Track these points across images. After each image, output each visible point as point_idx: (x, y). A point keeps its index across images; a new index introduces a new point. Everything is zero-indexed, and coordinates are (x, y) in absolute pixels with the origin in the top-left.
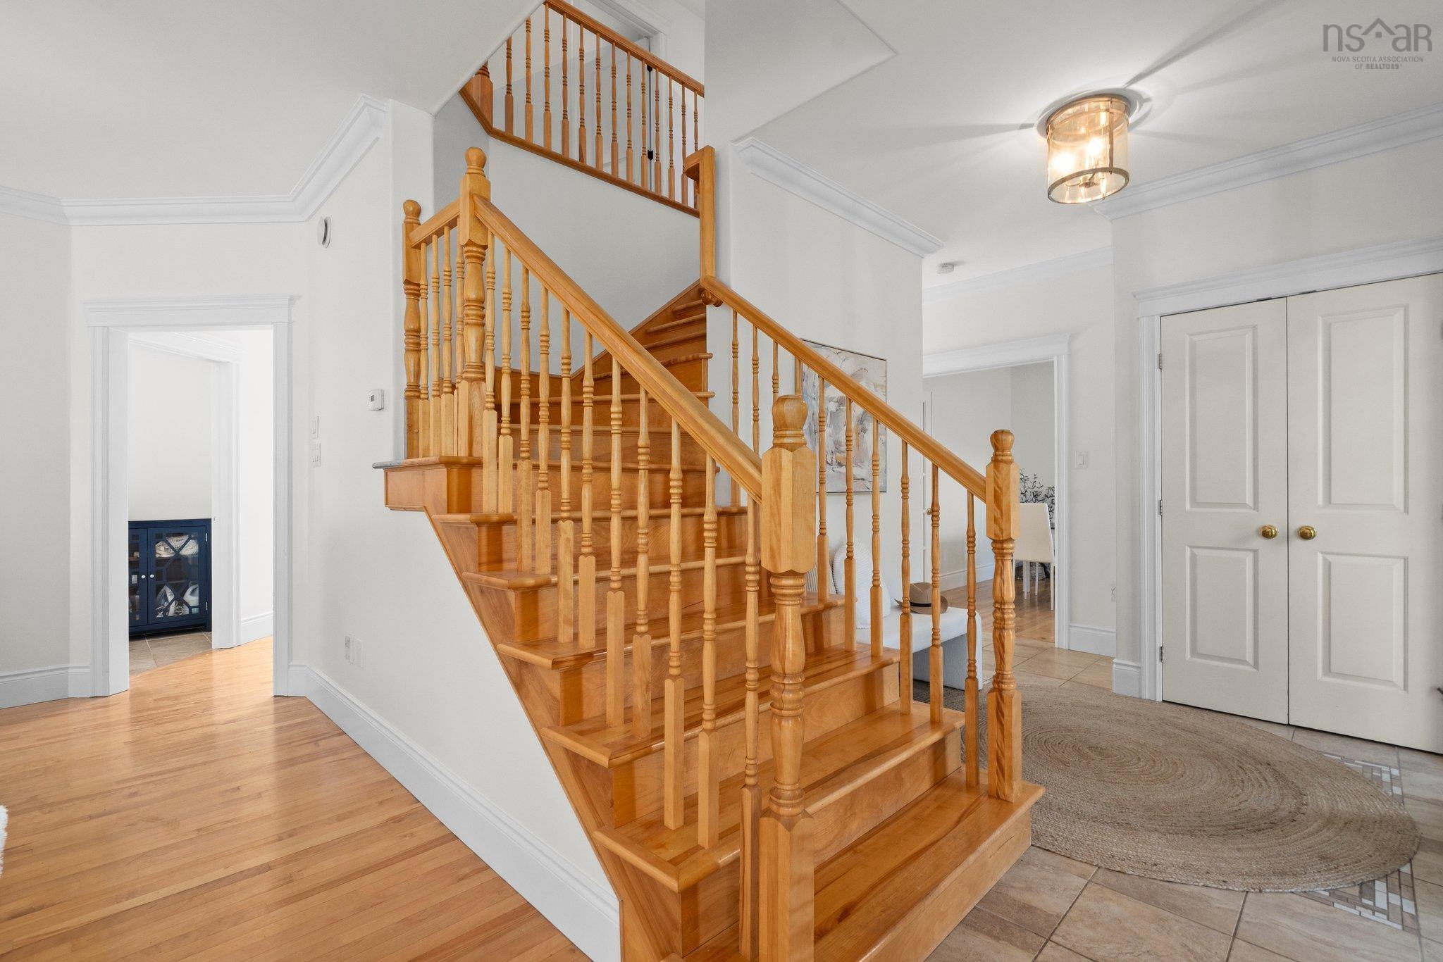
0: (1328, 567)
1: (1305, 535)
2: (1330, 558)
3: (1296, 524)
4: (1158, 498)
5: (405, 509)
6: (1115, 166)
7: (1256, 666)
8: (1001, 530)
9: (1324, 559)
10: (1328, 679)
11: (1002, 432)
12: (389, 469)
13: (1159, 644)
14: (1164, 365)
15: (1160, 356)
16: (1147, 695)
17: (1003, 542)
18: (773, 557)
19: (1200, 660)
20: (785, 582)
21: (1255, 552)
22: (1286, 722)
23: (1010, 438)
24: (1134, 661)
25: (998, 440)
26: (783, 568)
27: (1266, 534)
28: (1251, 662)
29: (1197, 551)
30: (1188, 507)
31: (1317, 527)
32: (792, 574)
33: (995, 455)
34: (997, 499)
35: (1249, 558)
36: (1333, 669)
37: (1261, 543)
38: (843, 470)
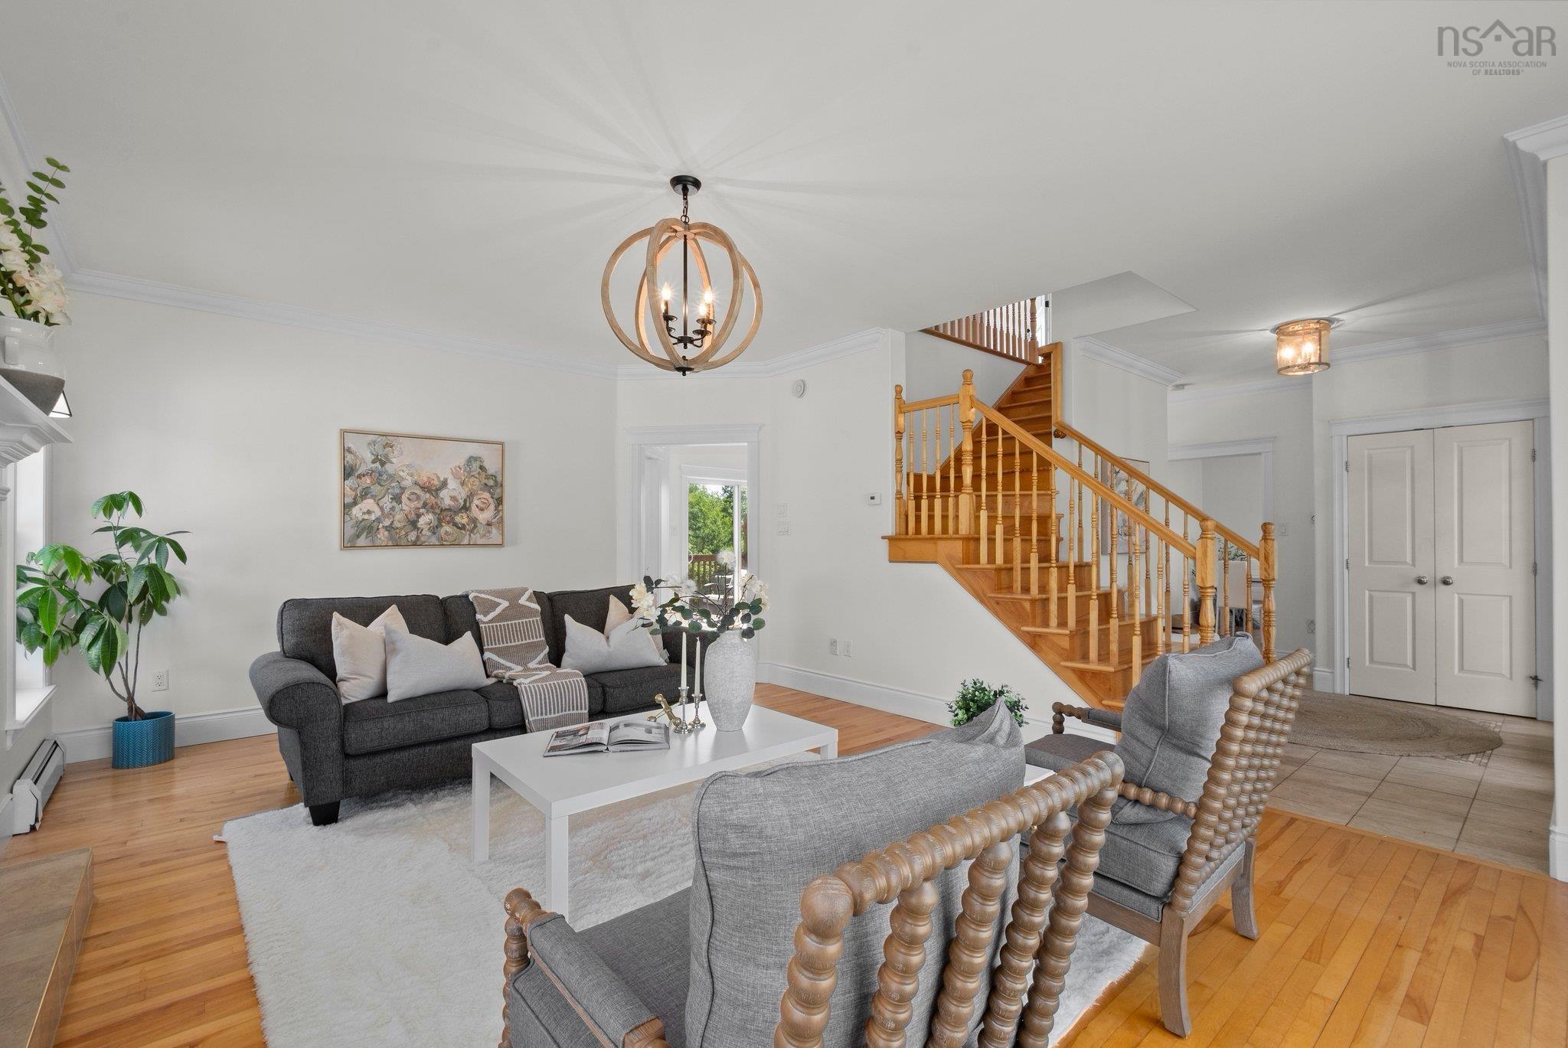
0: (1461, 602)
1: (1446, 582)
2: (1463, 597)
3: (1440, 575)
4: (1346, 558)
5: (909, 562)
6: (1323, 361)
7: (1414, 668)
8: (1268, 574)
9: (1459, 598)
10: (1461, 674)
11: (1269, 524)
12: (890, 539)
13: (1347, 656)
14: (1350, 468)
15: (1347, 463)
16: (1338, 691)
17: (1269, 581)
18: (1203, 580)
19: (1375, 666)
20: (1209, 590)
21: (1414, 594)
22: (1434, 704)
23: (1273, 527)
24: (1328, 668)
25: (1265, 527)
26: (1209, 585)
27: (1420, 582)
28: (1411, 666)
29: (1373, 593)
30: (1367, 564)
31: (1454, 578)
32: (1212, 587)
33: (1264, 536)
34: (1266, 558)
35: (1409, 599)
36: (1465, 668)
37: (1417, 588)
38: (1127, 537)
